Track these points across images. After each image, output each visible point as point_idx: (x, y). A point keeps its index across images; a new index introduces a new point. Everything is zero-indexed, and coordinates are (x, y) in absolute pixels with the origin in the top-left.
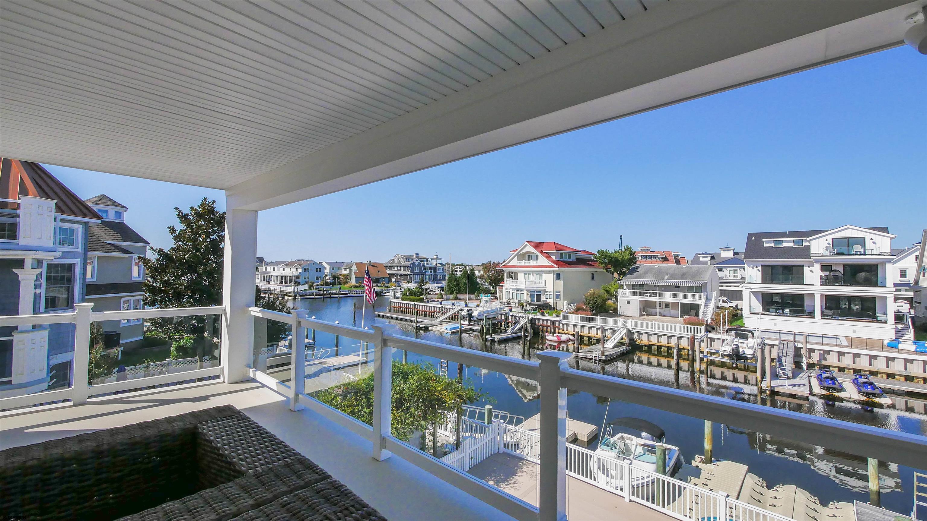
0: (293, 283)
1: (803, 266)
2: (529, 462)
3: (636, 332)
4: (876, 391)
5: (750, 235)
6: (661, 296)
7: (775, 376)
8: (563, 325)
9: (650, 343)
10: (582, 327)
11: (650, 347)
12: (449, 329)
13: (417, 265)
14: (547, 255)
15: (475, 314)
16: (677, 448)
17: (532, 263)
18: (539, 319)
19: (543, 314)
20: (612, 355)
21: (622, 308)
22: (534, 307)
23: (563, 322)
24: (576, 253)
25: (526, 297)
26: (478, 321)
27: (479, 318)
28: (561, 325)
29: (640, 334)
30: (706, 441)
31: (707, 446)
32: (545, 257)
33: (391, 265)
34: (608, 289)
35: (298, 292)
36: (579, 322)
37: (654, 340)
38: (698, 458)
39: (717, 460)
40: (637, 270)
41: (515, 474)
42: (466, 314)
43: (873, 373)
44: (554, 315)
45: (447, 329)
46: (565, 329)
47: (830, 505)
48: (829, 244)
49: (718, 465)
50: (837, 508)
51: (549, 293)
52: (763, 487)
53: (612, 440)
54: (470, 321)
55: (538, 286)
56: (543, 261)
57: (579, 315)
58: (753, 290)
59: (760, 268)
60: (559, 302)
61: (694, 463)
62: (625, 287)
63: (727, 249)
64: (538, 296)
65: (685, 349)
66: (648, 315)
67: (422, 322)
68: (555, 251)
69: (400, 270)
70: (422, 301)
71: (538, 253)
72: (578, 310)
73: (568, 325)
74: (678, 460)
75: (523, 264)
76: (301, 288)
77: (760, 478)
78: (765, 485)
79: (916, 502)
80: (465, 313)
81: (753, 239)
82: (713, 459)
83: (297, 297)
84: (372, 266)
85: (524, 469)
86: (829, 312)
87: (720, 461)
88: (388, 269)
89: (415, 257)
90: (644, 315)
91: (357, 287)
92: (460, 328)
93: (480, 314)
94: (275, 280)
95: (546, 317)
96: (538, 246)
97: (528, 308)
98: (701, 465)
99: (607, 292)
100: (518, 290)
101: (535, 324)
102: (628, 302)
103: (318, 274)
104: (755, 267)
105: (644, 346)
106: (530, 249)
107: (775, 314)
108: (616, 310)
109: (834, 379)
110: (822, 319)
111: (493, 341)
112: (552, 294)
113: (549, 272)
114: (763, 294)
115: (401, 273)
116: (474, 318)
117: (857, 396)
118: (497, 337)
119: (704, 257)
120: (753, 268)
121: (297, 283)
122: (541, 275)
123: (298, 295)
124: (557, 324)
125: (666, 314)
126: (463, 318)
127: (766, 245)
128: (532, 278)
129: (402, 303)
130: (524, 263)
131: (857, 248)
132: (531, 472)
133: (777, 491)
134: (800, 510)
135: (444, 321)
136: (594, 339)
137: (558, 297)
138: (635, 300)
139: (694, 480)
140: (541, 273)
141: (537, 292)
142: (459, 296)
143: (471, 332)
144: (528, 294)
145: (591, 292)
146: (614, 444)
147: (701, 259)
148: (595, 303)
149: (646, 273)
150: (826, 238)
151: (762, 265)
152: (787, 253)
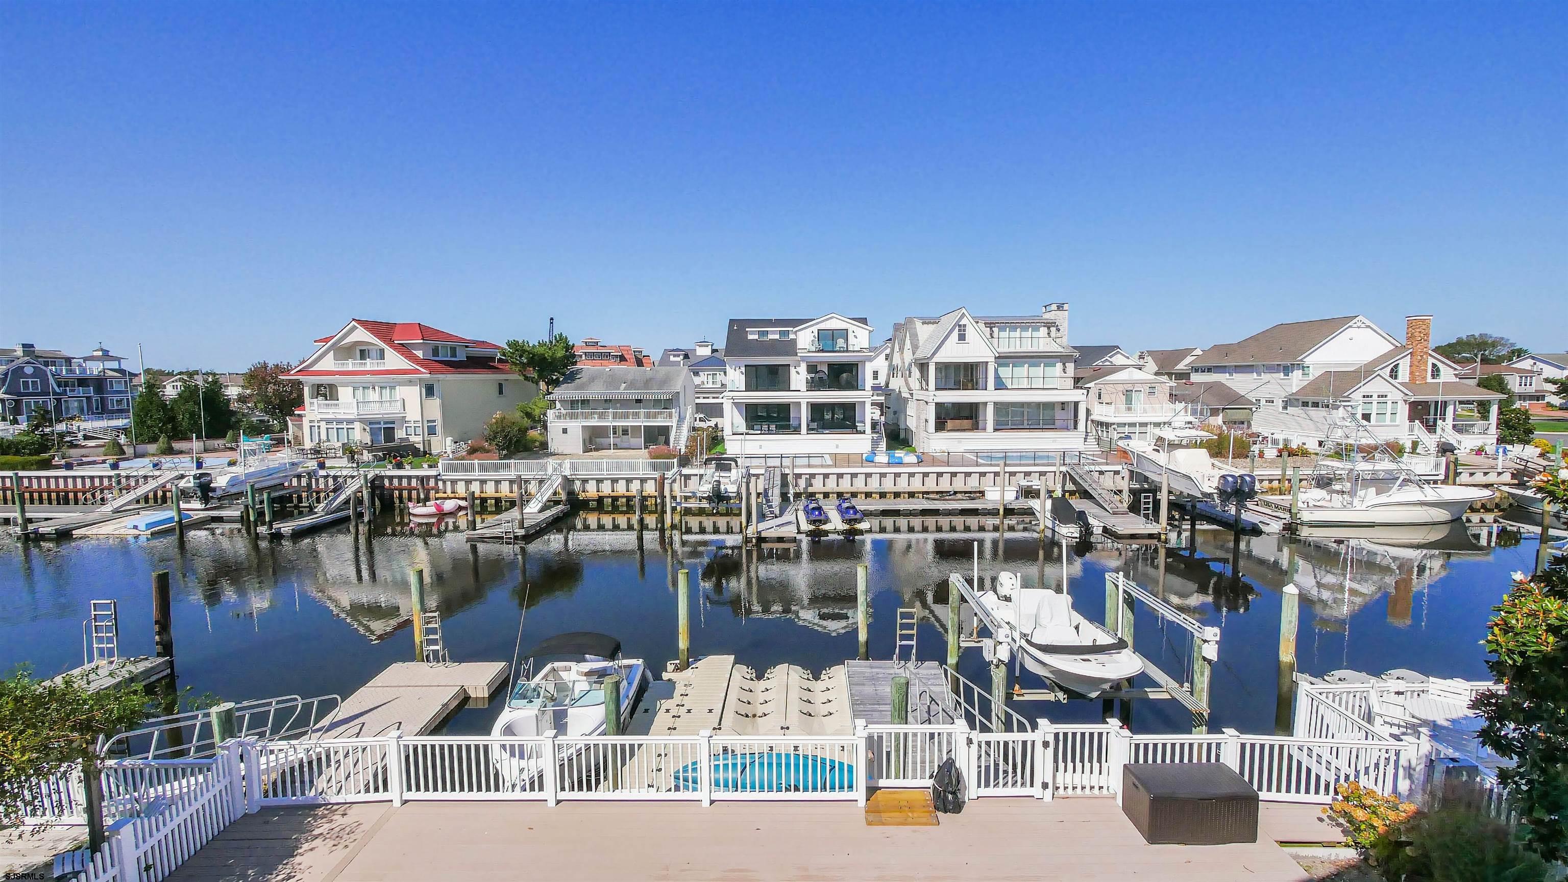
1: (789, 366)
2: (335, 807)
3: (578, 479)
4: (858, 516)
5: (732, 322)
6: (615, 416)
7: (762, 517)
8: (444, 482)
9: (601, 494)
10: (483, 482)
11: (600, 500)
12: (142, 527)
13: (33, 376)
14: (404, 350)
15: (221, 482)
16: (640, 661)
17: (370, 365)
18: (391, 478)
19: (400, 466)
20: (538, 524)
21: (556, 440)
22: (380, 454)
23: (443, 477)
24: (467, 347)
25: (360, 435)
26: (230, 497)
27: (233, 490)
28: (440, 484)
29: (585, 481)
30: (681, 637)
31: (683, 643)
32: (398, 352)
34: (529, 410)
36: (477, 474)
37: (606, 488)
38: (670, 667)
39: (697, 660)
40: (578, 376)
41: (291, 854)
42: (192, 485)
43: (854, 495)
44: (425, 466)
45: (136, 527)
46: (449, 490)
47: (823, 676)
48: (814, 336)
49: (698, 667)
50: (830, 678)
51: (412, 425)
52: (752, 680)
53: (533, 683)
54: (205, 499)
55: (387, 411)
56: (394, 360)
57: (476, 462)
58: (735, 401)
59: (743, 369)
60: (434, 440)
61: (665, 676)
62: (558, 405)
63: (703, 344)
64: (389, 433)
65: (651, 497)
66: (597, 450)
67: (46, 519)
68: (422, 341)
70: (46, 465)
71: (382, 345)
72: (473, 451)
73: (454, 482)
74: (644, 676)
75: (350, 368)
77: (748, 668)
78: (754, 675)
79: (898, 643)
80: (188, 483)
81: (735, 328)
82: (690, 660)
85: (316, 832)
86: (814, 425)
87: (700, 660)
89: (20, 353)
90: (591, 450)
92: (176, 519)
93: (233, 482)
95: (407, 472)
96: (382, 329)
97: (367, 456)
98: (674, 676)
99: (529, 415)
100: (340, 422)
101: (382, 487)
102: (565, 431)
104: (737, 369)
105: (591, 500)
106: (362, 335)
107: (759, 432)
108: (544, 445)
109: (819, 509)
110: (808, 434)
111: (277, 537)
112: (420, 425)
113: (410, 383)
114: (748, 406)
116: (219, 493)
117: (840, 526)
118: (286, 527)
119: (675, 356)
120: (735, 370)
122: (392, 388)
124: (432, 483)
125: (625, 445)
126: (185, 495)
127: (750, 337)
128: (373, 395)
130: (351, 365)
131: (841, 342)
132: (337, 829)
133: (769, 679)
134: (794, 694)
135: (128, 508)
136: (505, 501)
137: (432, 431)
138: (576, 427)
139: (666, 704)
140: (392, 385)
141: (385, 423)
142: (176, 445)
143: (213, 525)
144: (365, 429)
145: (498, 416)
146: (535, 690)
147: (672, 358)
148: (506, 436)
149: (592, 379)
150: (812, 329)
151: (745, 366)
152: (773, 348)
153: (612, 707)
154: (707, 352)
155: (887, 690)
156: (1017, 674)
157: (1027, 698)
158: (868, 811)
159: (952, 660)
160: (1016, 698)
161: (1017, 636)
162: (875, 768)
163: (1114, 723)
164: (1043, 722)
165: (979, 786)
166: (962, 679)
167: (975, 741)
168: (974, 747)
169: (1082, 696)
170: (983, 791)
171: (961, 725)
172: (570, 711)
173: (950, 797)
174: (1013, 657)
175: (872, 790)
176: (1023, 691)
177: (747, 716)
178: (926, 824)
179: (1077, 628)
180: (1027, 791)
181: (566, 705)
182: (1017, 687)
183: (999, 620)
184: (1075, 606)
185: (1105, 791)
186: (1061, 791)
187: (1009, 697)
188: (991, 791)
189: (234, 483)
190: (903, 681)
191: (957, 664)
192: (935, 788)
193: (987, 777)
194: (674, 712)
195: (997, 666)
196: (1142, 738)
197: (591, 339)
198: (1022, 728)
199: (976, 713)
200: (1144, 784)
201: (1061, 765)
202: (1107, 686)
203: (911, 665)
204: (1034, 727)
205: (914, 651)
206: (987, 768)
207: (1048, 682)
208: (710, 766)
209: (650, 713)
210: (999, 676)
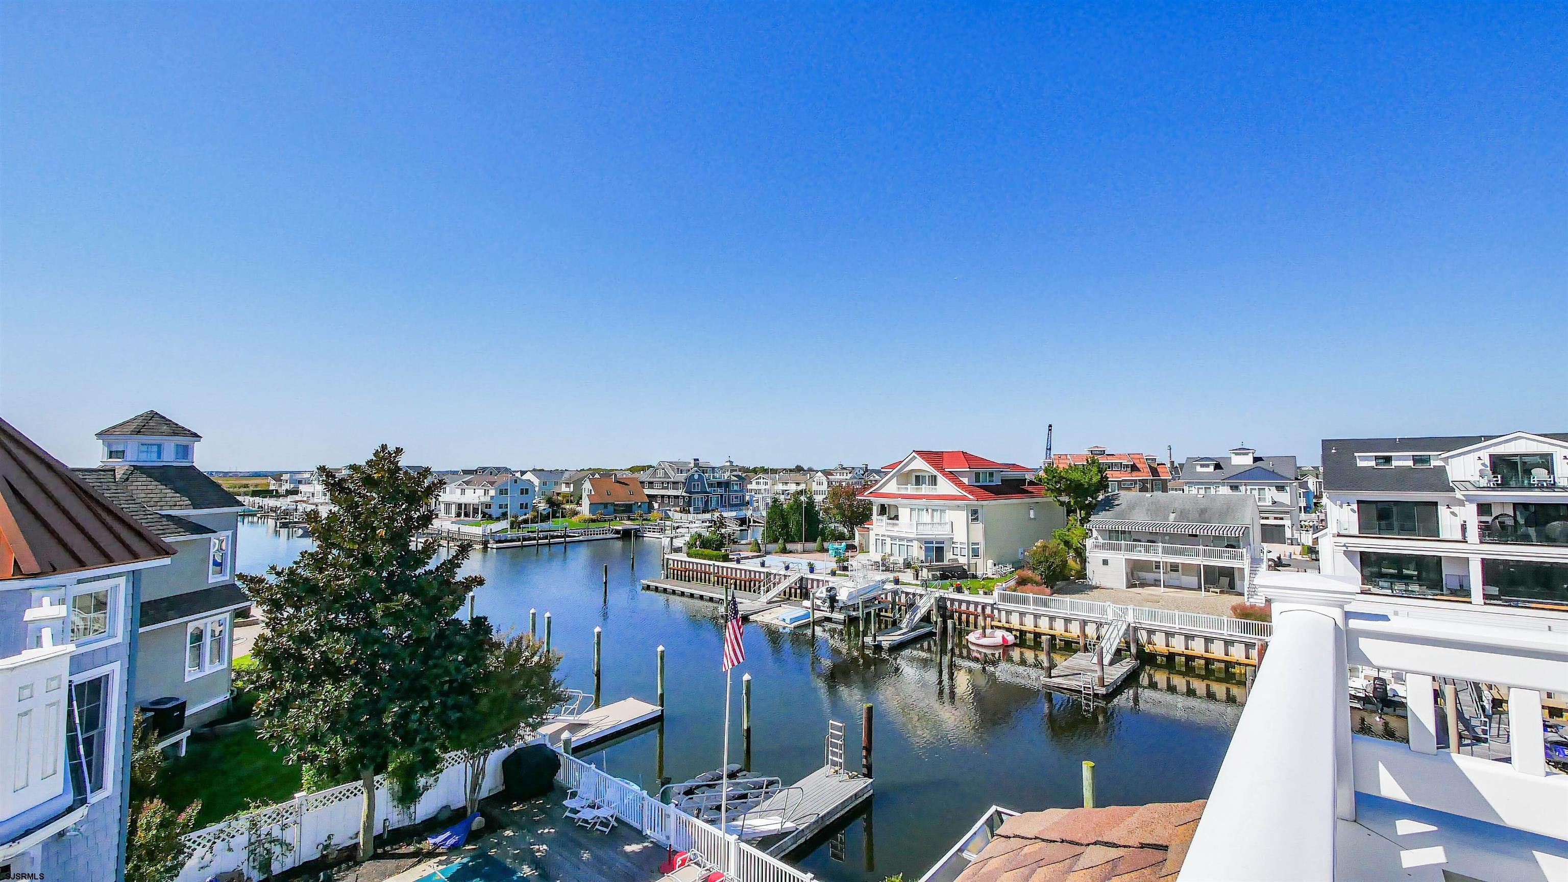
0: (480, 516)
1: (1436, 504)
3: (1144, 629)
5: (1326, 444)
6: (1166, 551)
8: (999, 610)
9: (1172, 650)
10: (1036, 616)
11: (1171, 657)
12: (788, 621)
13: (698, 480)
14: (953, 477)
17: (925, 489)
18: (953, 601)
19: (959, 590)
20: (1115, 682)
21: (1095, 571)
22: (938, 573)
23: (999, 607)
24: (1002, 471)
25: (917, 553)
27: (851, 601)
28: (996, 612)
29: (1151, 632)
32: (950, 479)
33: (652, 480)
34: (1066, 538)
35: (492, 534)
36: (1031, 608)
37: (1178, 645)
40: (1116, 502)
44: (981, 592)
45: (784, 620)
46: (1004, 619)
48: (1483, 464)
51: (958, 546)
55: (937, 532)
56: (945, 486)
57: (1031, 595)
59: (1355, 507)
60: (980, 562)
62: (1095, 533)
64: (940, 551)
65: (1240, 664)
66: (1142, 585)
68: (968, 470)
69: (667, 488)
70: (726, 558)
71: (935, 472)
72: (1022, 582)
73: (1009, 613)
75: (909, 492)
76: (496, 526)
81: (1333, 451)
83: (489, 545)
84: (618, 482)
86: (1494, 591)
88: (646, 486)
89: (692, 465)
90: (1134, 586)
91: (593, 521)
92: (811, 618)
94: (448, 511)
95: (966, 596)
96: (934, 458)
97: (924, 573)
99: (1067, 543)
100: (901, 539)
101: (946, 608)
102: (1105, 562)
103: (524, 499)
104: (1345, 505)
105: (1159, 655)
106: (920, 464)
107: (1389, 592)
108: (1082, 575)
110: (1485, 604)
111: (878, 648)
112: (966, 547)
113: (958, 508)
114: (1362, 554)
115: (669, 494)
118: (885, 640)
119: (1202, 466)
120: (1341, 506)
121: (487, 517)
122: (942, 511)
123: (491, 541)
124: (988, 611)
125: (1177, 583)
127: (1360, 464)
128: (926, 517)
129: (689, 562)
130: (911, 490)
131: (1539, 474)
135: (773, 600)
136: (1060, 640)
137: (976, 554)
138: (1119, 560)
140: (942, 508)
141: (937, 543)
142: (789, 546)
143: (825, 624)
144: (921, 548)
145: (1039, 544)
147: (1199, 469)
148: (1050, 567)
149: (1132, 507)
150: (1477, 454)
151: (1359, 502)
152: (1403, 479)
154: (1247, 460)
189: (850, 597)
197: (1098, 447)
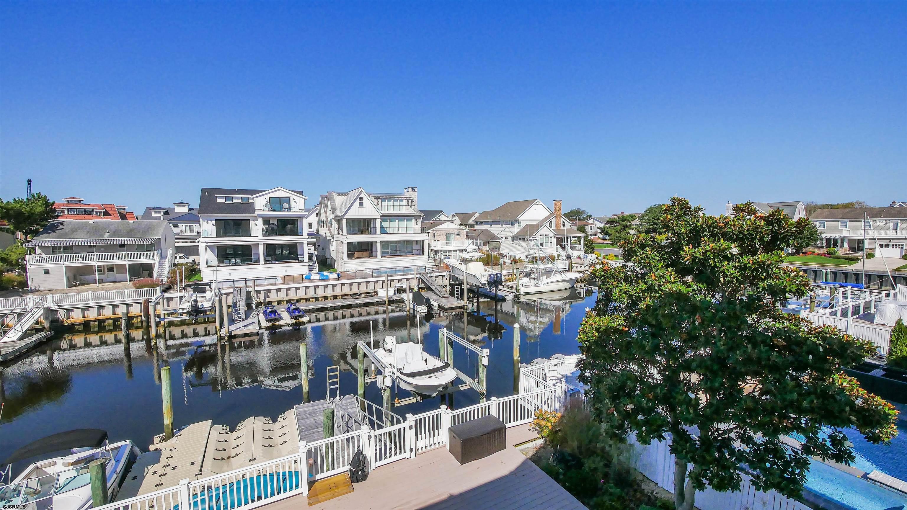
1: (249, 220)
3: (61, 309)
4: (301, 314)
5: (203, 190)
6: (99, 258)
7: (232, 321)
9: (86, 319)
11: (86, 324)
16: (127, 442)
20: (17, 350)
21: (36, 280)
29: (69, 310)
30: (165, 416)
31: (167, 420)
34: (4, 257)
37: (92, 314)
38: (156, 439)
39: (180, 430)
40: (60, 227)
43: (298, 301)
47: (279, 419)
48: (267, 201)
49: (181, 435)
50: (284, 419)
52: (226, 433)
53: (12, 485)
58: (208, 244)
59: (214, 222)
61: (152, 447)
62: (38, 251)
63: (181, 204)
65: (137, 317)
66: (81, 285)
74: (131, 452)
77: (223, 426)
78: (228, 430)
79: (328, 388)
81: (207, 194)
82: (174, 431)
86: (269, 258)
87: (183, 429)
90: (75, 285)
98: (160, 446)
99: (4, 260)
102: (46, 272)
104: (209, 222)
105: (77, 325)
107: (229, 264)
108: (23, 284)
109: (275, 311)
110: (265, 264)
114: (218, 247)
117: (290, 321)
119: (156, 212)
120: (208, 223)
125: (110, 279)
127: (219, 200)
131: (286, 206)
133: (240, 430)
134: (259, 436)
138: (59, 267)
139: (152, 468)
146: (15, 490)
147: (154, 214)
149: (74, 230)
150: (265, 196)
151: (216, 220)
152: (236, 209)
153: (98, 484)
154: (185, 210)
155: (320, 418)
156: (396, 392)
157: (402, 404)
158: (310, 497)
159: (361, 391)
160: (396, 405)
161: (395, 370)
162: (312, 470)
163: (444, 407)
164: (409, 416)
165: (376, 461)
166: (366, 402)
167: (373, 436)
168: (373, 439)
169: (429, 396)
170: (379, 463)
171: (365, 429)
172: (55, 498)
173: (360, 472)
174: (393, 382)
175: (311, 484)
176: (400, 401)
177: (223, 459)
178: (346, 493)
179: (426, 361)
180: (403, 456)
181: (51, 494)
182: (397, 399)
183: (385, 363)
184: (424, 350)
185: (441, 444)
186: (420, 451)
187: (392, 405)
188: (384, 462)
190: (330, 411)
191: (364, 393)
192: (351, 470)
193: (380, 454)
194: (161, 471)
195: (385, 390)
196: (456, 412)
197: (74, 197)
198: (399, 422)
199: (375, 419)
200: (458, 436)
201: (419, 436)
202: (440, 389)
203: (337, 399)
204: (405, 419)
205: (338, 391)
206: (381, 449)
207: (412, 393)
208: (190, 504)
209: (139, 479)
210: (386, 396)
